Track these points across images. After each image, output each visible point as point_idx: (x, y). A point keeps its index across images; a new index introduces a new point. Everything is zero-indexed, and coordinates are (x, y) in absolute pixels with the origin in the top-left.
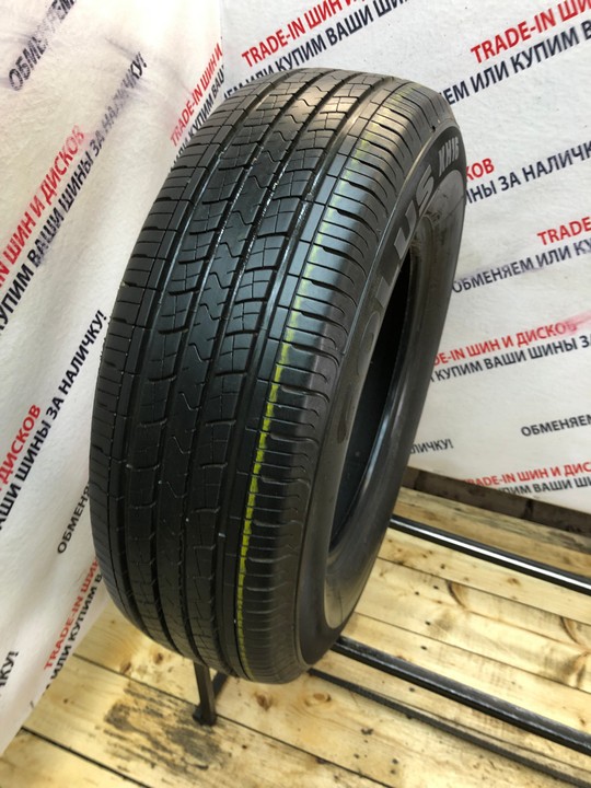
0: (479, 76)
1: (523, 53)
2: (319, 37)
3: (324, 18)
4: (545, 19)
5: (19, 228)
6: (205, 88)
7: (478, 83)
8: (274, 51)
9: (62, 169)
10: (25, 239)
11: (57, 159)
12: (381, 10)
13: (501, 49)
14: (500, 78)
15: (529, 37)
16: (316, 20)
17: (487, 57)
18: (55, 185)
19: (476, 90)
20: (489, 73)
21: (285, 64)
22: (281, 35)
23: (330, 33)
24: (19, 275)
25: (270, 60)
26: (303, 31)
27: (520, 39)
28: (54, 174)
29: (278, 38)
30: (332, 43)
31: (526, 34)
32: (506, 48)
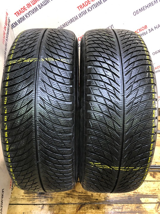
0: (80, 14)
1: (90, 7)
2: (36, 7)
3: (36, 2)
6: (6, 26)
7: (80, 15)
8: (23, 12)
14: (85, 14)
15: (90, 3)
16: (34, 3)
17: (81, 9)
19: (80, 17)
20: (82, 13)
21: (27, 15)
22: (25, 7)
23: (39, 6)
25: (23, 14)
26: (31, 6)
27: (88, 4)
29: (24, 8)
30: (40, 9)
31: (90, 2)
32: (85, 6)
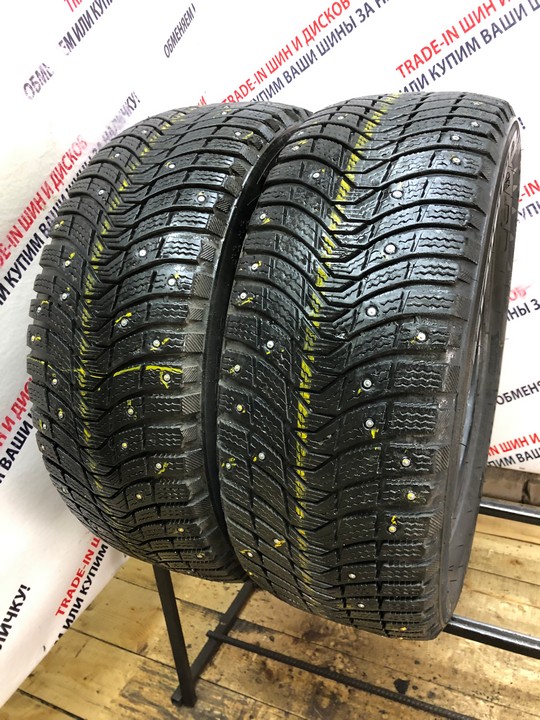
0: (405, 88)
1: (438, 64)
2: (278, 79)
3: (280, 64)
4: (451, 35)
5: (32, 203)
8: (245, 95)
9: (68, 166)
10: (37, 213)
11: (64, 157)
12: (323, 51)
13: (420, 64)
15: (440, 51)
16: (275, 67)
17: (410, 72)
18: (63, 178)
20: (413, 85)
22: (249, 83)
23: (286, 74)
24: (31, 241)
26: (266, 77)
27: (433, 53)
28: (61, 168)
29: (248, 85)
30: (289, 82)
31: (437, 49)
32: (423, 63)
